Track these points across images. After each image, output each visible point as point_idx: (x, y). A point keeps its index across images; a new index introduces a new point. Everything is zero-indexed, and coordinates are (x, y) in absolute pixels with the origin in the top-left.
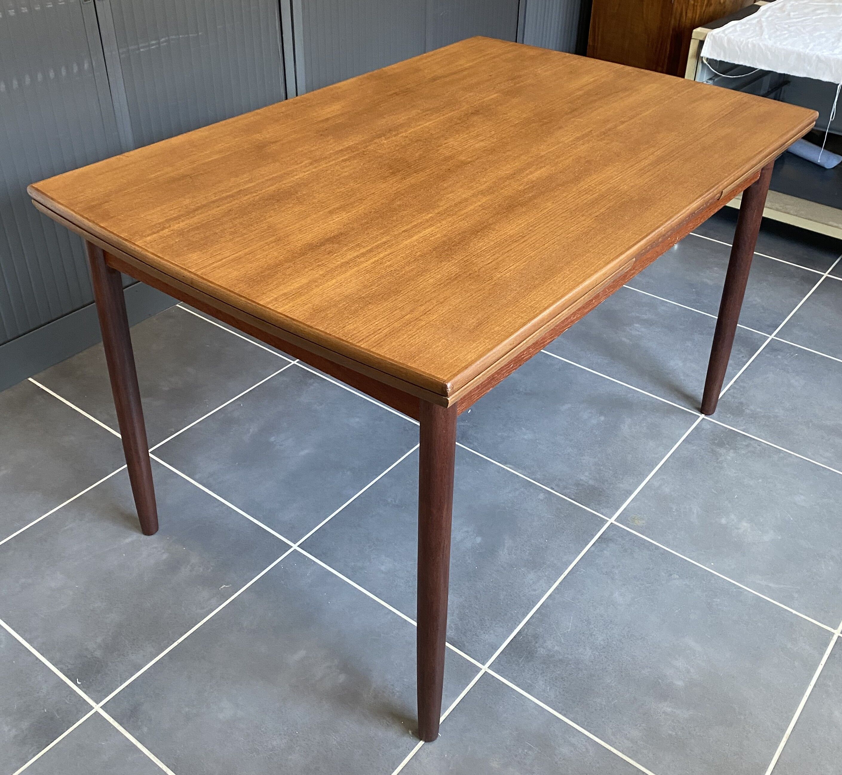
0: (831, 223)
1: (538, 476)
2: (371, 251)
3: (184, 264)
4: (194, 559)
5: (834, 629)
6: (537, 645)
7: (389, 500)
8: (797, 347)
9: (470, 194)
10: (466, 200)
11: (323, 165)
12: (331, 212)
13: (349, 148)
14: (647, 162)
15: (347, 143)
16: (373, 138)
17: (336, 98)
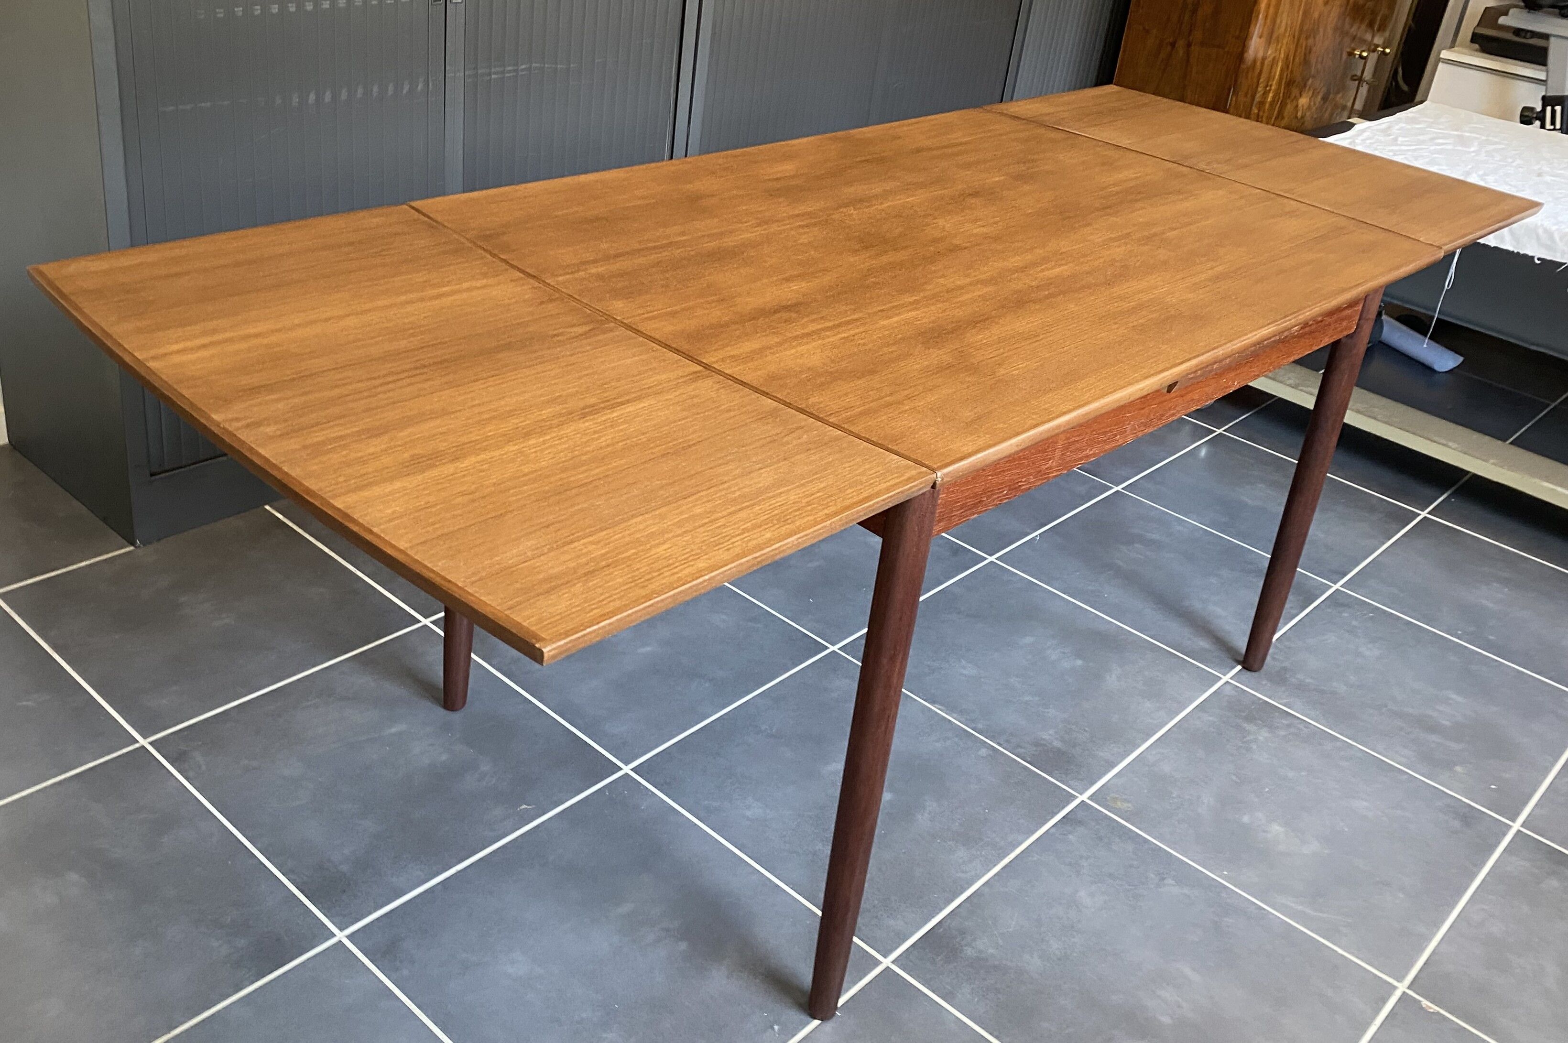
0: (1436, 439)
1: (980, 726)
2: (839, 325)
3: (607, 311)
4: (485, 767)
5: (1398, 981)
6: (963, 943)
7: (763, 727)
8: (1372, 605)
9: (966, 282)
10: (961, 288)
11: (774, 228)
12: (787, 280)
13: (809, 215)
14: (1203, 276)
15: (802, 209)
16: (840, 207)
17: (787, 157)
